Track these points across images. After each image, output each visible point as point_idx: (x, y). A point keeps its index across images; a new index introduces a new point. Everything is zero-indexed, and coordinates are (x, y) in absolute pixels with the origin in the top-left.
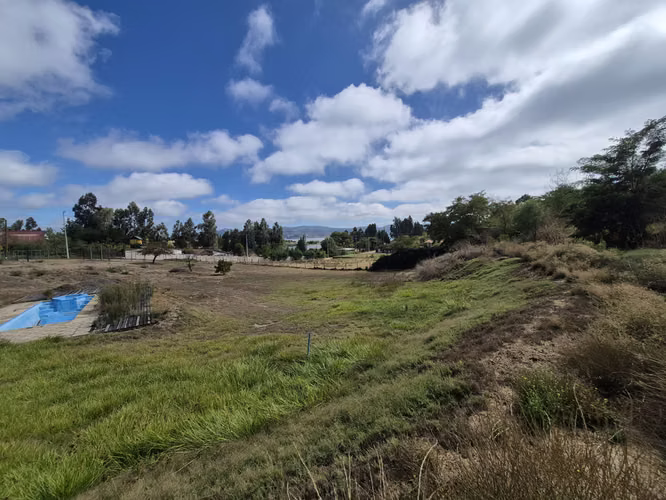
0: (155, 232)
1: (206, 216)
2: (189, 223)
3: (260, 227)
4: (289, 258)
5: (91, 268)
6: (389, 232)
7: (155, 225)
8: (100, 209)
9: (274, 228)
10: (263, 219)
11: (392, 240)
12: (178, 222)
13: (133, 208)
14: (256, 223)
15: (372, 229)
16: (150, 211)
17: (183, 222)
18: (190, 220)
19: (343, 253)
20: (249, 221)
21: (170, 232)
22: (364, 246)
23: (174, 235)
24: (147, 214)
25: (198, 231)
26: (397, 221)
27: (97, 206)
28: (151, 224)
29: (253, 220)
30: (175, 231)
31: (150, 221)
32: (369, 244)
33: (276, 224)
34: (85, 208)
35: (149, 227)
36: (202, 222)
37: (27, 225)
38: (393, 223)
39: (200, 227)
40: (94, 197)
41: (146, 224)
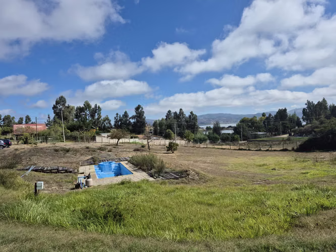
0: (103, 123)
1: (138, 108)
2: (126, 115)
3: (179, 116)
4: (208, 141)
5: (88, 148)
6: (300, 116)
7: (102, 118)
8: (68, 107)
9: (190, 116)
10: (181, 110)
11: (304, 123)
12: (117, 114)
13: (87, 106)
14: (175, 113)
15: (282, 113)
16: (99, 107)
17: (121, 114)
18: (126, 113)
19: (256, 136)
20: (169, 112)
21: (113, 123)
22: (277, 130)
23: (115, 125)
24: (97, 110)
25: (132, 121)
26: (309, 104)
27: (66, 105)
28: (100, 117)
29: (173, 111)
30: (116, 122)
31: (99, 114)
32: (281, 128)
33: (191, 113)
34: (60, 107)
35: (98, 119)
36: (134, 114)
37: (26, 120)
38: (305, 106)
39: (133, 117)
40: (65, 99)
41: (96, 117)
